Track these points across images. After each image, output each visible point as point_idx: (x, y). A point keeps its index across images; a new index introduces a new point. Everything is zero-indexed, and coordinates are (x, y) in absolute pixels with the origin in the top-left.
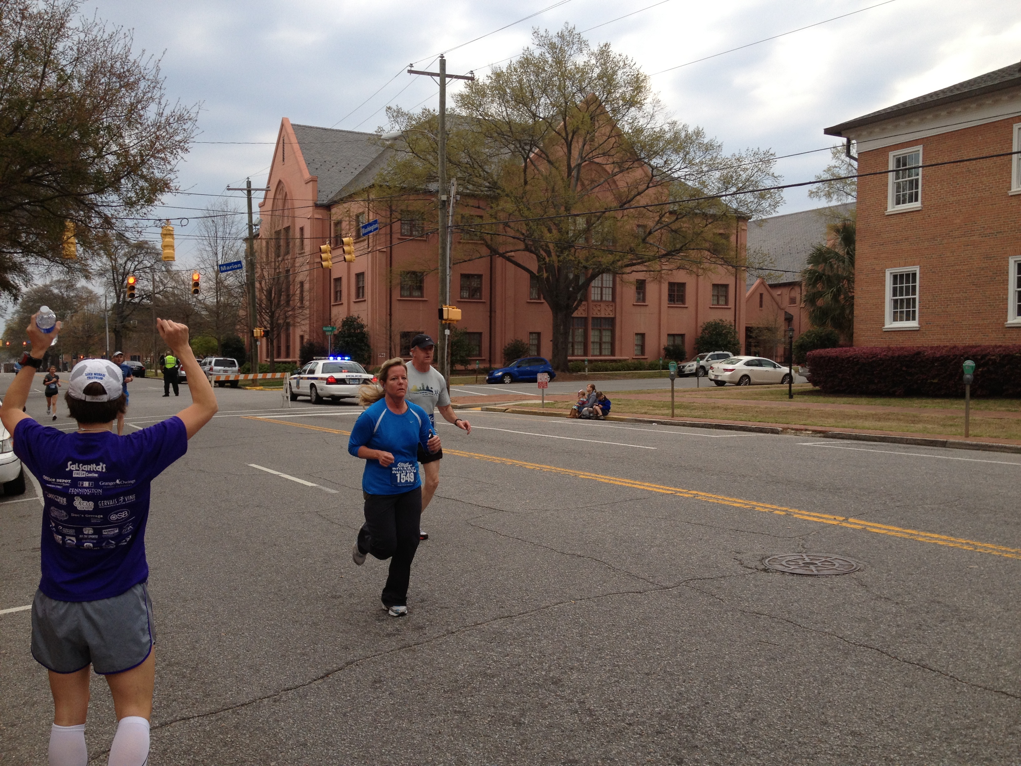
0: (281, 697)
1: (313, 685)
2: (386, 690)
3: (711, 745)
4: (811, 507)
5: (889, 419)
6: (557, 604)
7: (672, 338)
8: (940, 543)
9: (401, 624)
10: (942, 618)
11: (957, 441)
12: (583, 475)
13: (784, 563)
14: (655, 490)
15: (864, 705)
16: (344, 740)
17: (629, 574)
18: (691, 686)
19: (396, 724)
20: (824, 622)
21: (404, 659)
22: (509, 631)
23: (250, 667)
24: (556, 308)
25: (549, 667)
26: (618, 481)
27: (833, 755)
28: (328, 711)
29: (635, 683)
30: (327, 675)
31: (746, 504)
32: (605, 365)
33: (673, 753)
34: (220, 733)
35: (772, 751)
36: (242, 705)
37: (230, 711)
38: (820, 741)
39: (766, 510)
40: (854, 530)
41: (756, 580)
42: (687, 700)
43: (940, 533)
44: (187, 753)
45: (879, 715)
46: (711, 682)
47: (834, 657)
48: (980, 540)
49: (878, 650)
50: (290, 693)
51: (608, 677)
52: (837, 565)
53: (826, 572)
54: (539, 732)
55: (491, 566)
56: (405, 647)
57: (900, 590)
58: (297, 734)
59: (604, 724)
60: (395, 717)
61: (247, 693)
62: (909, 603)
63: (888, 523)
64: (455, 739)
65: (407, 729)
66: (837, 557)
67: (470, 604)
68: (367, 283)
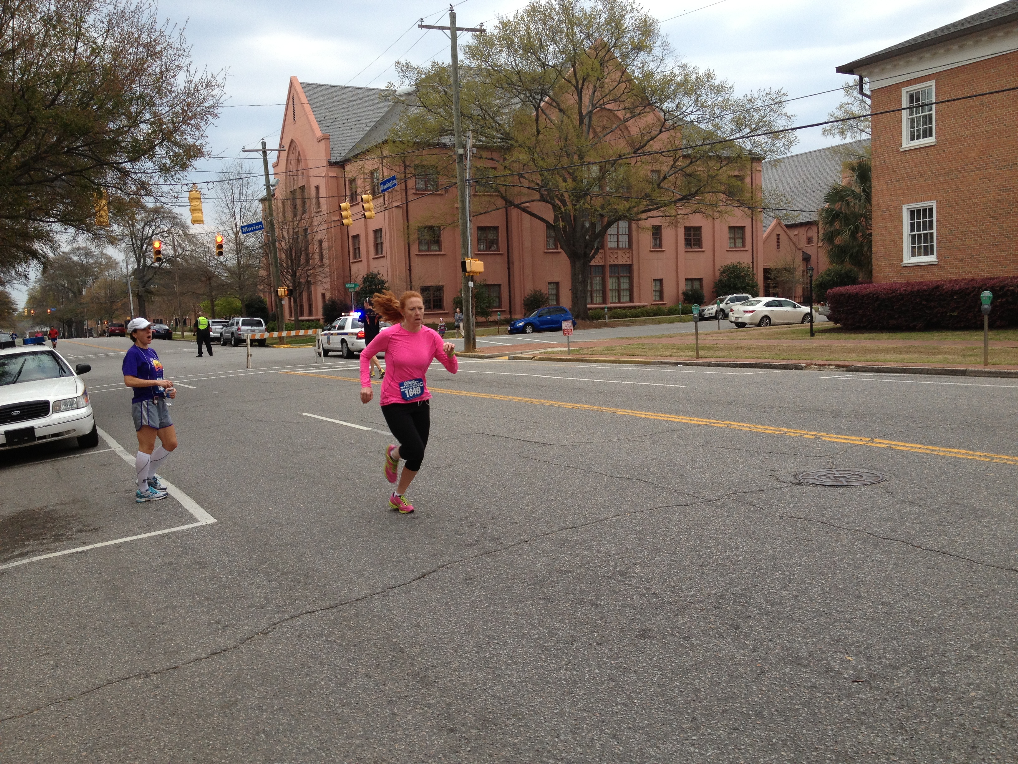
0: (388, 593)
1: (413, 584)
2: (477, 585)
3: (762, 615)
4: (839, 430)
5: (910, 352)
6: (614, 516)
7: (690, 283)
8: (959, 456)
9: (478, 537)
10: (960, 516)
11: (976, 369)
12: (620, 412)
13: (816, 477)
14: (690, 421)
15: (893, 583)
16: (451, 621)
17: (676, 491)
18: (741, 574)
19: (492, 608)
20: (855, 523)
21: (487, 562)
22: (575, 538)
24: (574, 257)
25: (615, 564)
26: (654, 416)
27: (867, 619)
28: (432, 601)
29: (692, 572)
30: (424, 576)
31: (777, 431)
32: (624, 311)
33: (730, 622)
34: (344, 621)
35: (814, 618)
36: (357, 600)
37: (348, 604)
38: (855, 609)
39: (797, 435)
40: (879, 448)
41: (792, 492)
42: (739, 584)
43: (959, 448)
44: (320, 635)
45: (905, 590)
46: (758, 570)
47: (865, 548)
48: (997, 453)
49: (904, 542)
50: (396, 591)
51: (668, 570)
52: (865, 477)
53: (855, 483)
54: (614, 610)
55: (549, 489)
56: (486, 553)
57: (923, 495)
58: (409, 619)
59: (668, 602)
60: (490, 604)
61: (358, 592)
62: (931, 505)
63: (911, 442)
64: (544, 618)
65: (502, 612)
66: (865, 470)
67: (537, 519)
68: (386, 238)
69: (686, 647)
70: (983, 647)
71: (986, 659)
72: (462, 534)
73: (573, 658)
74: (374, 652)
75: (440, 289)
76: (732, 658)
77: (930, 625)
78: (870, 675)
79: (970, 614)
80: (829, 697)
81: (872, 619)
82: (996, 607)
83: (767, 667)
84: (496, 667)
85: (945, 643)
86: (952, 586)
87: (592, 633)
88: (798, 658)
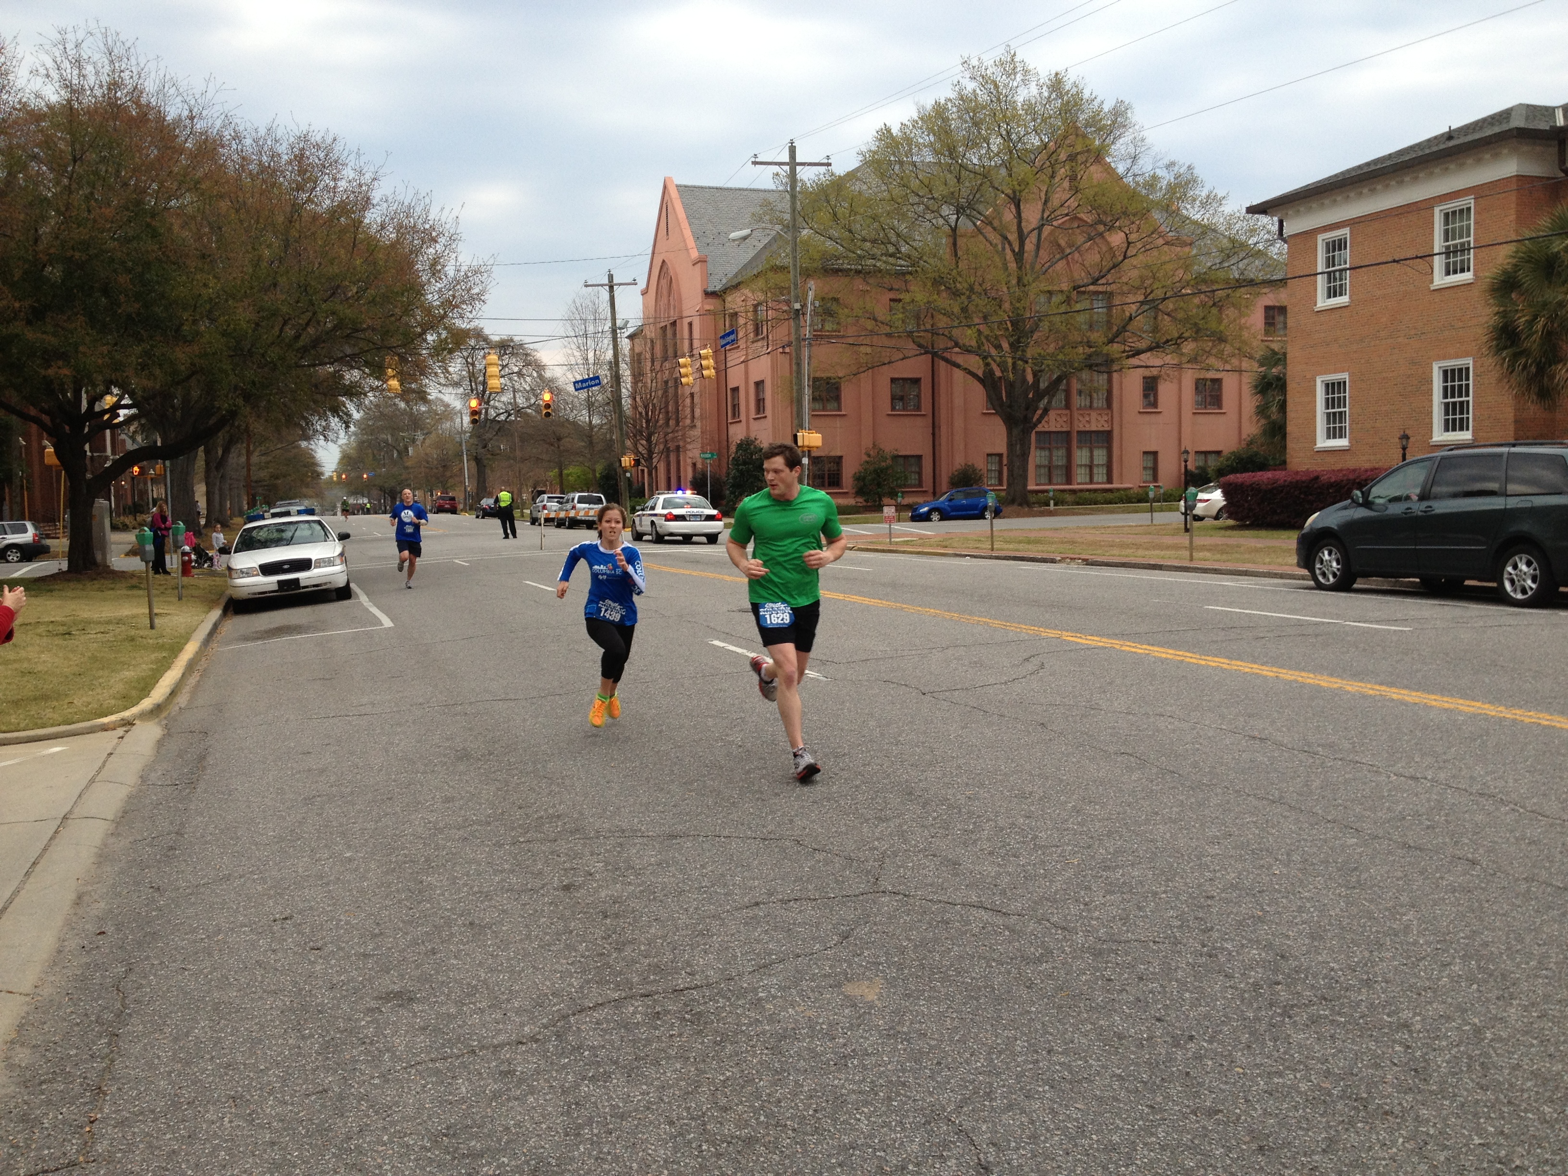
7: (1202, 457)
24: (1010, 421)
32: (1093, 496)
68: (768, 395)
75: (838, 460)
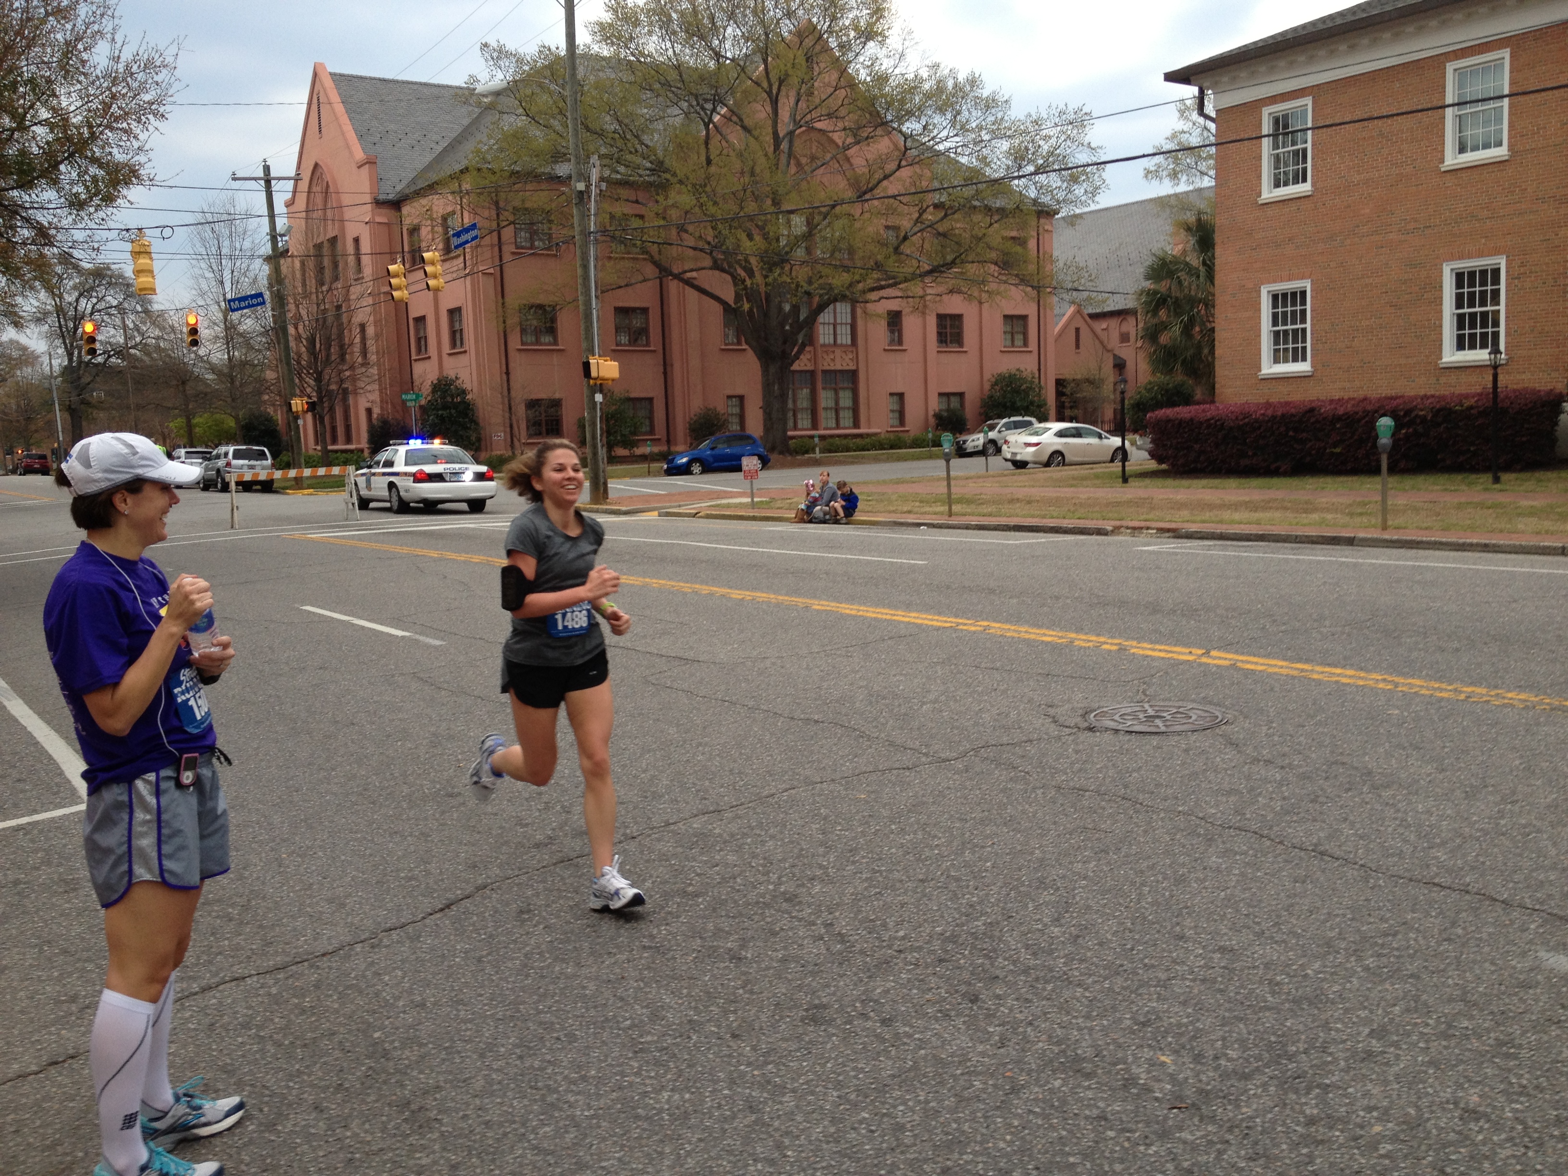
0: (381, 940)
1: (427, 921)
2: (539, 923)
3: (1019, 975)
4: (1156, 637)
5: (1271, 508)
6: (786, 790)
7: (945, 399)
8: (1345, 680)
9: (554, 829)
10: (1347, 786)
11: (1369, 536)
12: (817, 605)
13: (1117, 718)
14: (926, 622)
15: (1237, 910)
16: (481, 995)
17: (892, 744)
18: (987, 895)
19: (557, 968)
20: (1177, 798)
21: (563, 879)
22: (717, 831)
23: (330, 901)
24: (765, 357)
25: (779, 878)
26: (871, 612)
27: (1194, 980)
28: (454, 956)
29: (905, 893)
30: (448, 906)
31: (1061, 637)
32: (844, 442)
33: (963, 988)
34: (294, 996)
35: (1106, 979)
36: (324, 955)
37: (306, 964)
38: (1174, 962)
39: (1090, 644)
40: (1218, 667)
41: (1077, 744)
42: (982, 914)
43: (1344, 667)
44: (246, 1026)
45: (1258, 923)
46: (1015, 888)
47: (1192, 845)
48: (1402, 674)
49: (1256, 833)
50: (394, 935)
51: (866, 889)
52: (1194, 717)
53: (1178, 728)
54: (768, 968)
55: (685, 742)
56: (562, 862)
57: (1287, 749)
58: (410, 991)
59: (862, 952)
60: (555, 959)
61: (329, 938)
62: (1300, 766)
63: (1268, 656)
64: (646, 985)
65: (575, 976)
66: (1194, 705)
67: (657, 796)
68: (468, 322)
69: (884, 1040)
70: (1391, 1033)
71: (1397, 1057)
72: (527, 825)
73: (689, 1066)
74: (336, 1059)
75: (555, 404)
76: (964, 1059)
77: (1300, 992)
78: (1200, 1091)
79: (1367, 969)
80: (1128, 1139)
81: (1203, 981)
82: (1409, 956)
83: (1023, 1078)
84: (548, 1087)
85: (1326, 1026)
86: (1337, 915)
87: (726, 1012)
88: (1078, 1059)
